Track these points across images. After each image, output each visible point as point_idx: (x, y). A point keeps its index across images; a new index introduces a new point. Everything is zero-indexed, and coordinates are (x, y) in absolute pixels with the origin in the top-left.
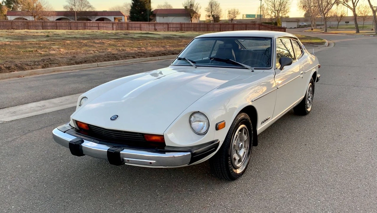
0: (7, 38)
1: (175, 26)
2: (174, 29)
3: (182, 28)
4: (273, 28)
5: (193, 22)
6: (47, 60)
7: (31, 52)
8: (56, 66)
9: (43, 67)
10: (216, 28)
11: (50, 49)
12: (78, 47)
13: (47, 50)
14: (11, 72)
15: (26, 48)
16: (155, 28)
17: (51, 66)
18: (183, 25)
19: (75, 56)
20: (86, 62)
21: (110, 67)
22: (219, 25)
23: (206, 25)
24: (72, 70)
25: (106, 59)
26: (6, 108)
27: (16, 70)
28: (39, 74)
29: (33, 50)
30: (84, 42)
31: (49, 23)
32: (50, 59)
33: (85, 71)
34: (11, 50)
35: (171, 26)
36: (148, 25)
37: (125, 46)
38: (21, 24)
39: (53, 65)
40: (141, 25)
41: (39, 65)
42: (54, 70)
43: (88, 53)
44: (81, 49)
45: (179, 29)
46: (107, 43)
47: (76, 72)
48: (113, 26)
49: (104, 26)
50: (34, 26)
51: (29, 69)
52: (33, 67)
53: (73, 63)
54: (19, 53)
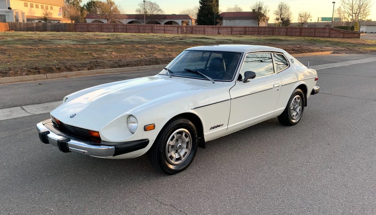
0: (73, 41)
1: (238, 29)
2: (238, 33)
3: (246, 32)
4: (345, 32)
5: (260, 25)
6: (94, 63)
7: (86, 55)
8: (100, 69)
9: (89, 69)
10: (282, 32)
11: (103, 51)
12: (130, 51)
13: (101, 53)
14: (61, 72)
15: (83, 50)
16: (218, 31)
17: (96, 68)
18: (247, 29)
19: (121, 60)
20: (127, 65)
21: (148, 71)
22: (285, 29)
23: (271, 29)
24: (113, 73)
25: (147, 63)
26: (42, 103)
27: (65, 71)
28: (83, 75)
29: (88, 53)
30: (137, 47)
31: (120, 26)
32: (97, 61)
33: (125, 73)
34: (70, 52)
35: (235, 29)
36: (212, 29)
37: (173, 51)
38: (96, 27)
39: (98, 67)
40: (204, 29)
41: (86, 67)
42: (98, 72)
43: (135, 57)
44: (131, 53)
45: (243, 32)
46: (158, 48)
47: (116, 74)
48: (178, 30)
49: (170, 29)
50: (107, 28)
51: (76, 71)
52: (80, 68)
53: (116, 66)
54: (76, 55)
